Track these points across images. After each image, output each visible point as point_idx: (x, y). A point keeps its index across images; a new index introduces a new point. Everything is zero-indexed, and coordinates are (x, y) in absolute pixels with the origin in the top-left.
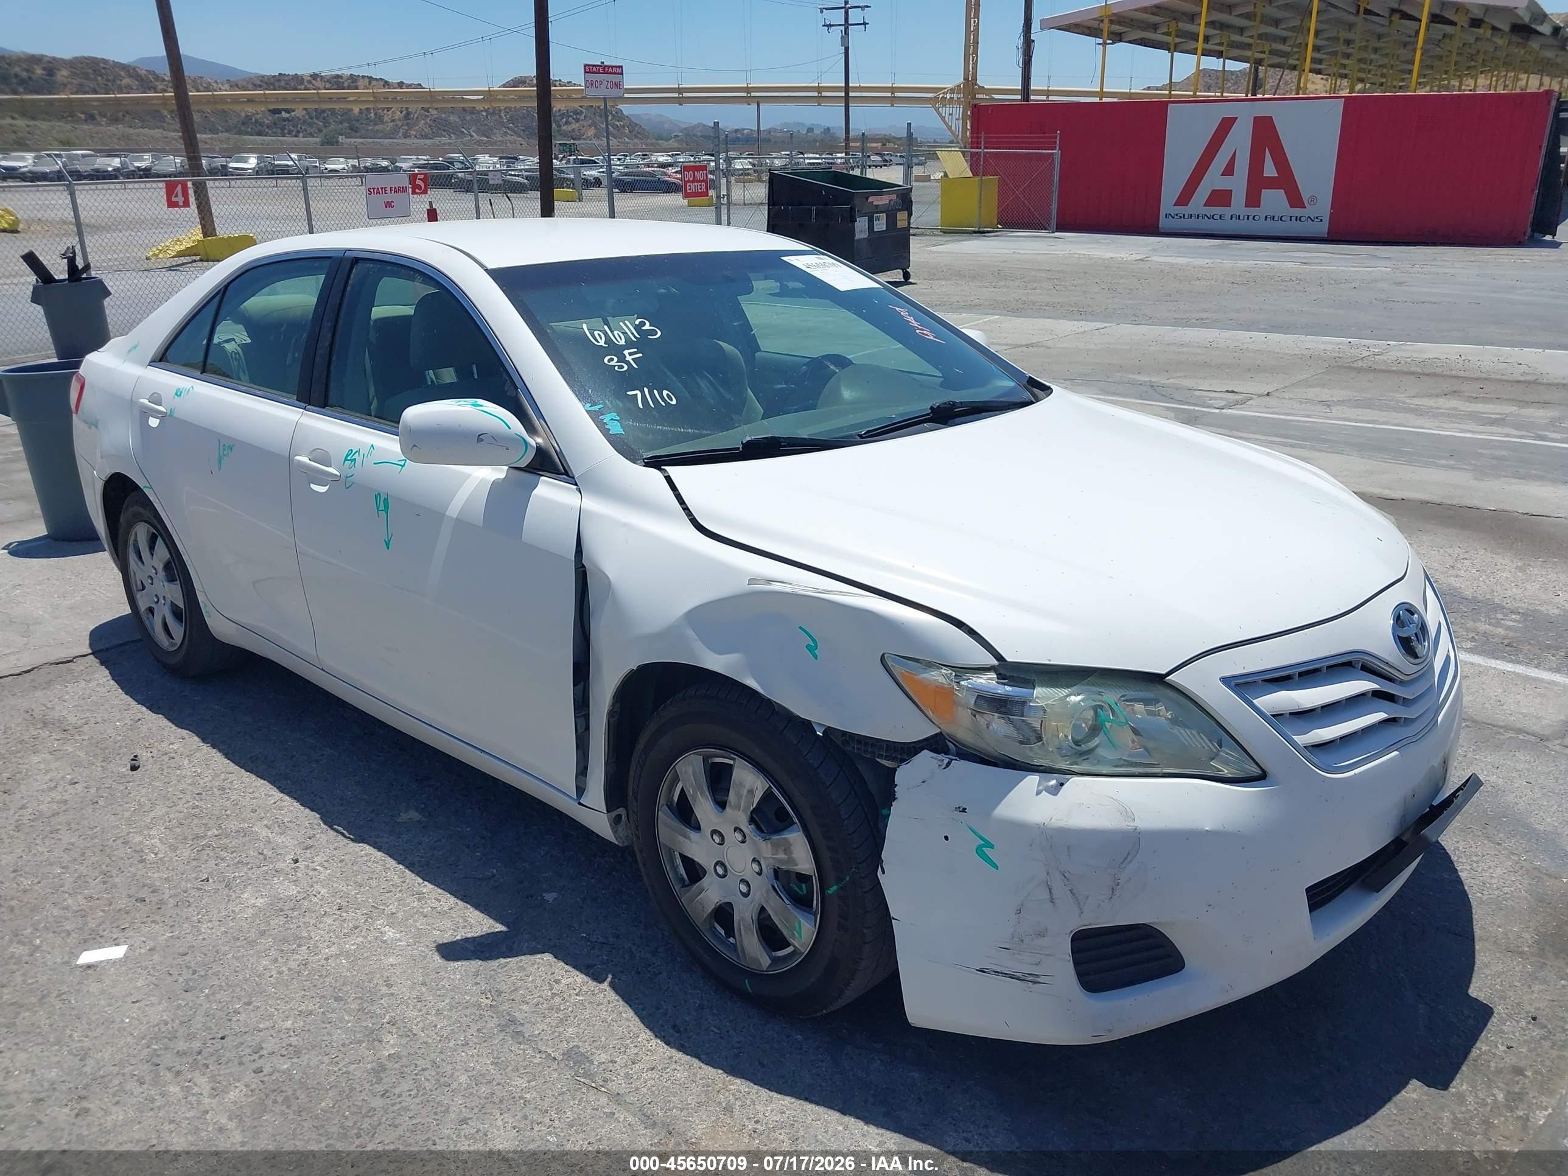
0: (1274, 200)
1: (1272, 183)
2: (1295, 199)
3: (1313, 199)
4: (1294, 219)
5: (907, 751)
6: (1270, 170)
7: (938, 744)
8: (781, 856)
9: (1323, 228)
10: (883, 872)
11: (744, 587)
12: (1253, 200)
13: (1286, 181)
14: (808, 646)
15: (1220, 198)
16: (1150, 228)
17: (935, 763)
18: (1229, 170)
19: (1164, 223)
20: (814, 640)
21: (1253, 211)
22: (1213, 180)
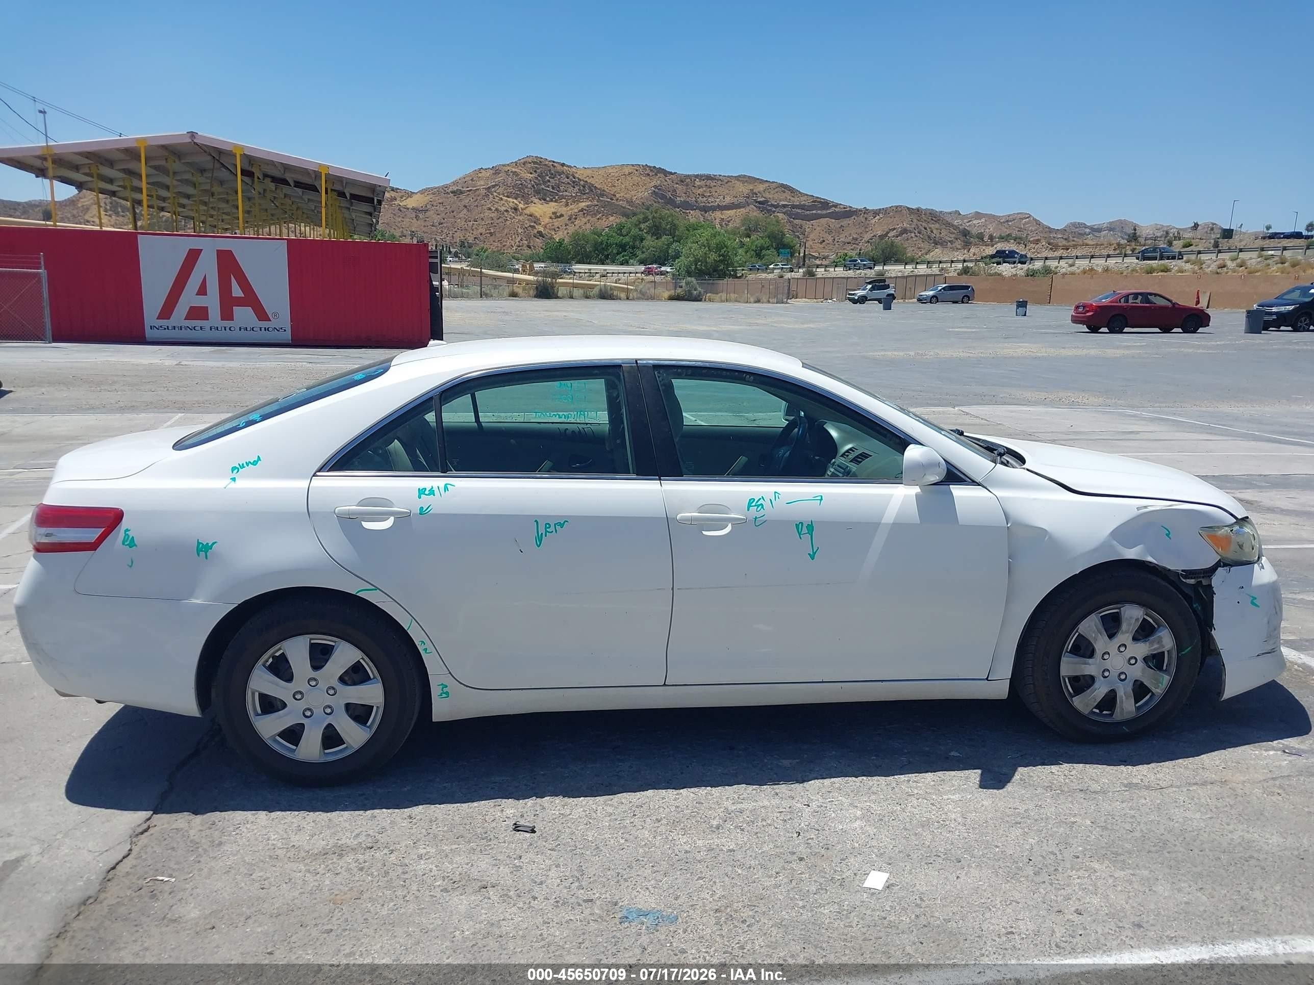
0: (244, 315)
1: (240, 302)
2: (262, 315)
3: (276, 315)
4: (263, 329)
5: (1212, 571)
6: (237, 292)
7: (1222, 563)
8: (1156, 646)
9: (287, 336)
10: (1215, 629)
11: (1136, 513)
12: (227, 315)
13: (251, 299)
14: (1167, 535)
15: (199, 313)
16: (138, 338)
17: (1225, 571)
18: (202, 291)
19: (149, 333)
20: (1168, 531)
21: (228, 323)
22: (189, 298)
